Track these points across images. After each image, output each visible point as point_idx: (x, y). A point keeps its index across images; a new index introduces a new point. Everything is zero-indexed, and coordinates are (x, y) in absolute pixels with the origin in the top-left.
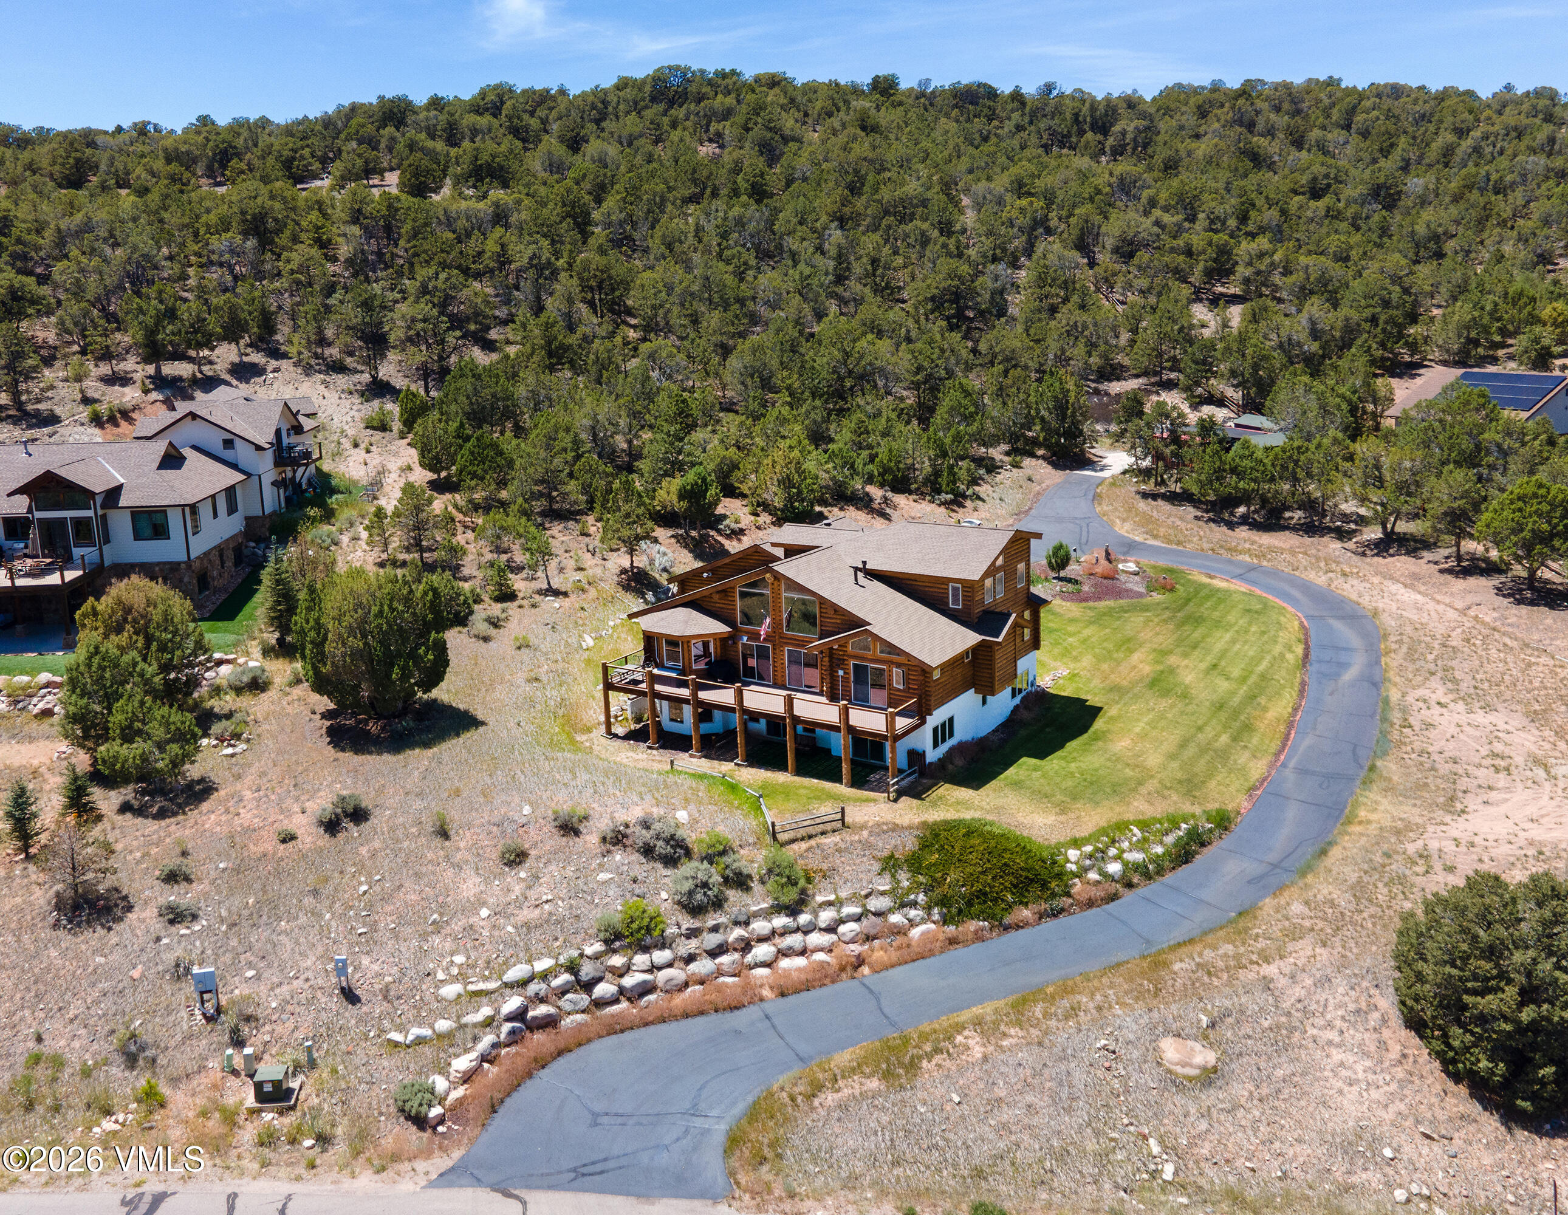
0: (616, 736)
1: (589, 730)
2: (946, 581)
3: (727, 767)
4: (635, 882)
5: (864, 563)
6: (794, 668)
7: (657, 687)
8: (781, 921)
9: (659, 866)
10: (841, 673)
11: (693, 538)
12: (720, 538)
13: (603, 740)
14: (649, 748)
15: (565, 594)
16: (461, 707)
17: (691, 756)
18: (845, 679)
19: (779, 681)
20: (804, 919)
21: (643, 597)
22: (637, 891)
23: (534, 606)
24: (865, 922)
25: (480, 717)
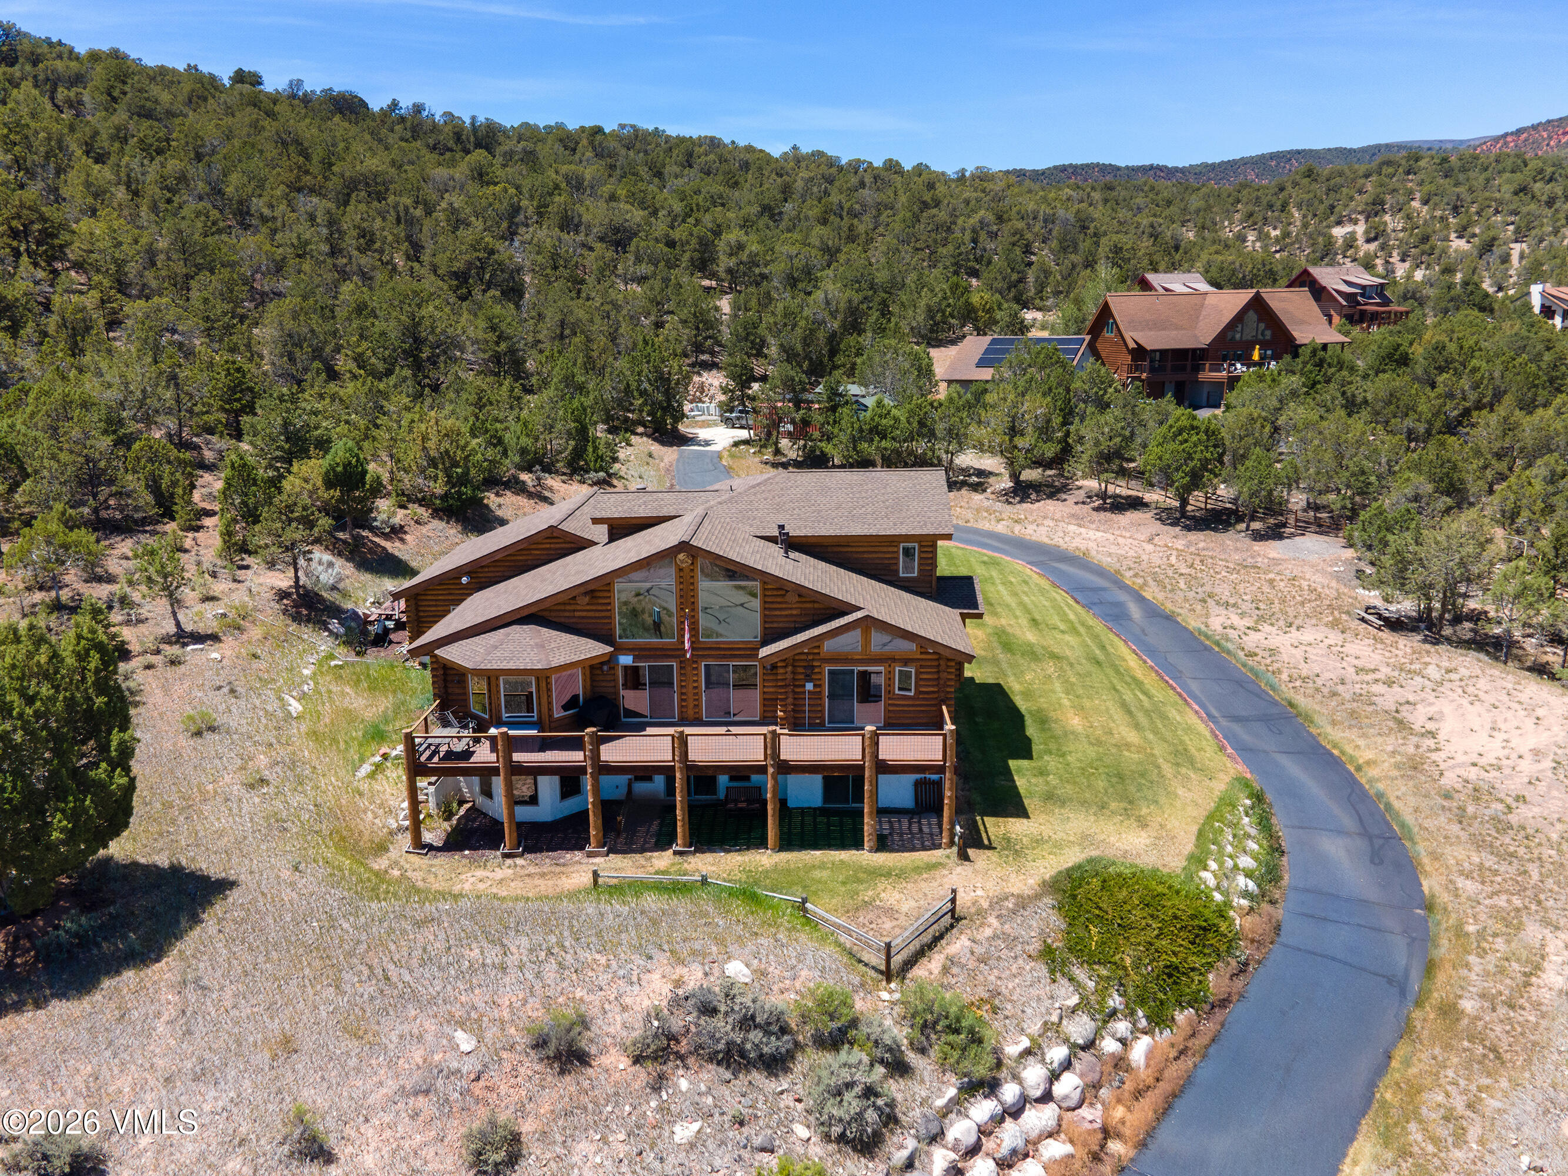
0: (431, 848)
1: (381, 848)
2: (892, 540)
3: (662, 860)
4: (742, 1124)
5: (781, 527)
6: (716, 692)
7: (517, 757)
8: (983, 1109)
9: (757, 1077)
10: (809, 686)
11: (344, 542)
12: (377, 540)
13: (415, 859)
14: (506, 856)
15: (214, 638)
16: (163, 861)
17: (590, 855)
18: (816, 695)
19: (691, 713)
20: (1010, 1092)
21: (327, 629)
22: (758, 1141)
23: (174, 662)
24: (1077, 1065)
25: (214, 870)
